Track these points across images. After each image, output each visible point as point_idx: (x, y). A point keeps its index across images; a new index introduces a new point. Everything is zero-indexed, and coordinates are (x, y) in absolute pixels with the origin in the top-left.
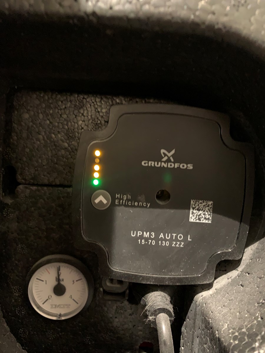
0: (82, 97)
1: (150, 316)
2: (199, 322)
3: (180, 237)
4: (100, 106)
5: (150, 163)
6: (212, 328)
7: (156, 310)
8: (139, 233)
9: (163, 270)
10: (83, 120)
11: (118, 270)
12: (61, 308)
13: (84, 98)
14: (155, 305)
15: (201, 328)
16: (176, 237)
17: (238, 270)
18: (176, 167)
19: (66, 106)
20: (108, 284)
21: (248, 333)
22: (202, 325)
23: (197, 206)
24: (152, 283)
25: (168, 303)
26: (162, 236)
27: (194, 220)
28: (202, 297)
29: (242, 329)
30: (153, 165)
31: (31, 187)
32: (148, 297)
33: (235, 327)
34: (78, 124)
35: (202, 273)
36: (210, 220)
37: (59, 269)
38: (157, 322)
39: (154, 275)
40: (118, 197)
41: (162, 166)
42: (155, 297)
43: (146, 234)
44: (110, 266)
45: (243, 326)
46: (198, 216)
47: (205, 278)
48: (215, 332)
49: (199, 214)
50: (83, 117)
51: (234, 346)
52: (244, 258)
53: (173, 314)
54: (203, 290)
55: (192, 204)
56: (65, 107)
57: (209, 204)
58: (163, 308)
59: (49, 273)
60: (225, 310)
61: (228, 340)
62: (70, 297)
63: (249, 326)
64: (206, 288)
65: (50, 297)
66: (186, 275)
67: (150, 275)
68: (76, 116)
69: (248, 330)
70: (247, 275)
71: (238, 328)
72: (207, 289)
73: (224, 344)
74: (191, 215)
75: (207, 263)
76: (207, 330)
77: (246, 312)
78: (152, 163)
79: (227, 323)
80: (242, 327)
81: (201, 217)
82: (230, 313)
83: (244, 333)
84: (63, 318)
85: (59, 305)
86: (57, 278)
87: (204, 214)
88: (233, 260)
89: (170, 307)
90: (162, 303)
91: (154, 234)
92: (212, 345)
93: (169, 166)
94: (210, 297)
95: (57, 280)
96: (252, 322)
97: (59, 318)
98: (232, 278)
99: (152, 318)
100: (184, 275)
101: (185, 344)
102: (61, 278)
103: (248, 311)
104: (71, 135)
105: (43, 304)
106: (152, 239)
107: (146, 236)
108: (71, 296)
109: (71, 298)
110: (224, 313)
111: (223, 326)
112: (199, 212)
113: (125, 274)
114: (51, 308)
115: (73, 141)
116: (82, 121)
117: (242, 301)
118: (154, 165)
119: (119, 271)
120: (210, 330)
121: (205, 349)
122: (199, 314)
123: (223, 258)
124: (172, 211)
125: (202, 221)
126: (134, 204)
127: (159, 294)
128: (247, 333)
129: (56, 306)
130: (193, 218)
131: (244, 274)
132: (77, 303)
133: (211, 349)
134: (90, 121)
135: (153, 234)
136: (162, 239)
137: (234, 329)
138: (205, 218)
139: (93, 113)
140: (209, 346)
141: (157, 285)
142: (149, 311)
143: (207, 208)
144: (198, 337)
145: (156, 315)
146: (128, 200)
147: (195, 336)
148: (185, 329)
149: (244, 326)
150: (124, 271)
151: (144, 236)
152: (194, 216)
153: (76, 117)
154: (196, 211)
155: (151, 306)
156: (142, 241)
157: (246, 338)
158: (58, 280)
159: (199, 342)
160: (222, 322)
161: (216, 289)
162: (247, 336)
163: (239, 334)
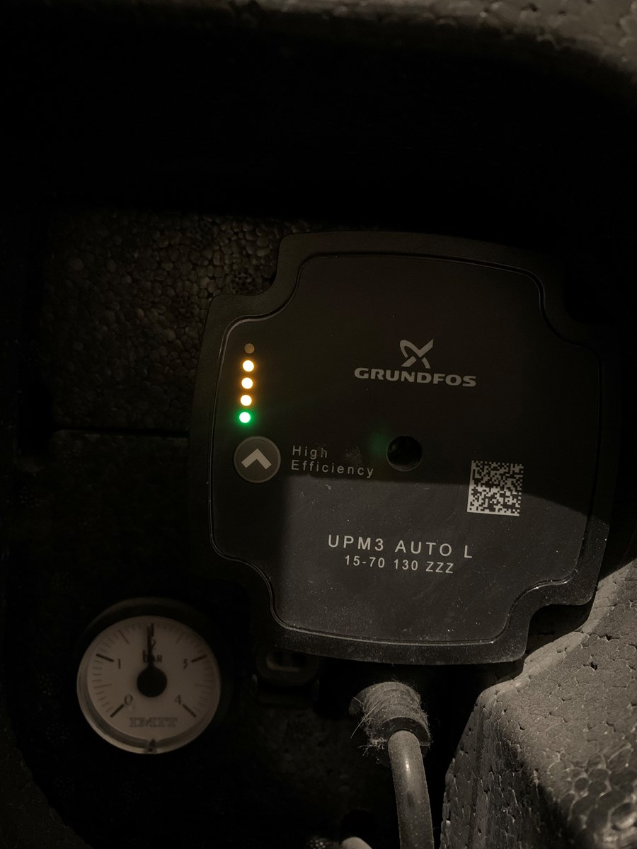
0: (210, 220)
1: (374, 738)
2: (489, 756)
3: (446, 550)
4: (253, 243)
5: (374, 371)
6: (522, 766)
7: (387, 723)
8: (347, 541)
9: (404, 629)
10: (211, 276)
11: (296, 628)
12: (155, 726)
13: (214, 223)
14: (385, 712)
15: (494, 769)
16: (436, 549)
17: (583, 630)
18: (436, 381)
19: (172, 242)
20: (271, 665)
21: (613, 773)
22: (496, 763)
23: (485, 475)
24: (376, 661)
25: (415, 707)
26: (401, 546)
27: (477, 509)
28: (496, 694)
29: (597, 763)
30: (380, 377)
31: (87, 435)
32: (368, 695)
33: (580, 761)
34: (199, 285)
35: (497, 637)
36: (517, 509)
37: (150, 633)
38: (391, 750)
39: (382, 640)
40: (297, 453)
41: (403, 380)
42: (386, 693)
43: (364, 543)
44: (277, 620)
45: (599, 757)
46: (487, 500)
47: (505, 648)
48: (532, 774)
49: (489, 495)
50: (211, 267)
51: (578, 803)
52: (596, 602)
53: (429, 734)
54: (498, 679)
55: (474, 470)
56: (170, 245)
57: (514, 471)
58: (405, 718)
59: (127, 641)
60: (554, 723)
61: (565, 791)
62: (176, 701)
63: (612, 757)
64: (506, 675)
65: (128, 700)
66: (460, 641)
67: (372, 641)
68: (195, 265)
69: (611, 766)
70: (604, 642)
71: (587, 762)
72: (508, 677)
73: (554, 799)
74: (471, 498)
75: (509, 613)
76: (511, 772)
77: (606, 725)
78: (377, 373)
79: (559, 752)
80: (598, 760)
81: (495, 502)
82: (567, 730)
83: (602, 773)
84: (159, 751)
85: (150, 720)
86: (147, 653)
87: (503, 496)
88: (570, 606)
89: (421, 717)
90: (402, 707)
91: (382, 542)
92: (523, 805)
93: (419, 380)
94: (516, 695)
95: (146, 659)
96: (621, 747)
97: (150, 750)
98: (568, 650)
99: (378, 743)
100: (454, 642)
101: (455, 812)
102: (155, 653)
103: (610, 723)
104: (183, 311)
105: (112, 716)
106: (378, 555)
107: (364, 548)
108: (179, 697)
109: (180, 702)
110: (551, 729)
111: (550, 759)
112: (490, 491)
113: (312, 637)
114: (131, 726)
115: (187, 326)
116: (211, 278)
117: (594, 700)
118: (384, 376)
119: (298, 630)
120: (516, 771)
121: (505, 816)
122: (490, 735)
123: (549, 600)
124: (426, 488)
125: (496, 513)
126: (336, 469)
127: (394, 688)
128: (610, 772)
129: (142, 720)
130: (476, 504)
131: (599, 638)
132: (195, 716)
133: (521, 815)
134: (228, 279)
135: (379, 542)
136: (401, 555)
137: (577, 764)
138: (505, 505)
139: (236, 258)
140: (515, 809)
141: (389, 665)
142: (370, 727)
143: (509, 482)
144: (487, 792)
145: (387, 735)
146: (321, 461)
147: (479, 790)
148: (455, 776)
149: (602, 756)
150: (309, 630)
151: (359, 548)
152: (478, 499)
153: (194, 269)
154: (484, 488)
155: (376, 715)
156: (355, 560)
157: (607, 783)
158: (149, 657)
159: (491, 802)
160: (547, 749)
161: (530, 677)
162: (611, 780)
163: (591, 775)
